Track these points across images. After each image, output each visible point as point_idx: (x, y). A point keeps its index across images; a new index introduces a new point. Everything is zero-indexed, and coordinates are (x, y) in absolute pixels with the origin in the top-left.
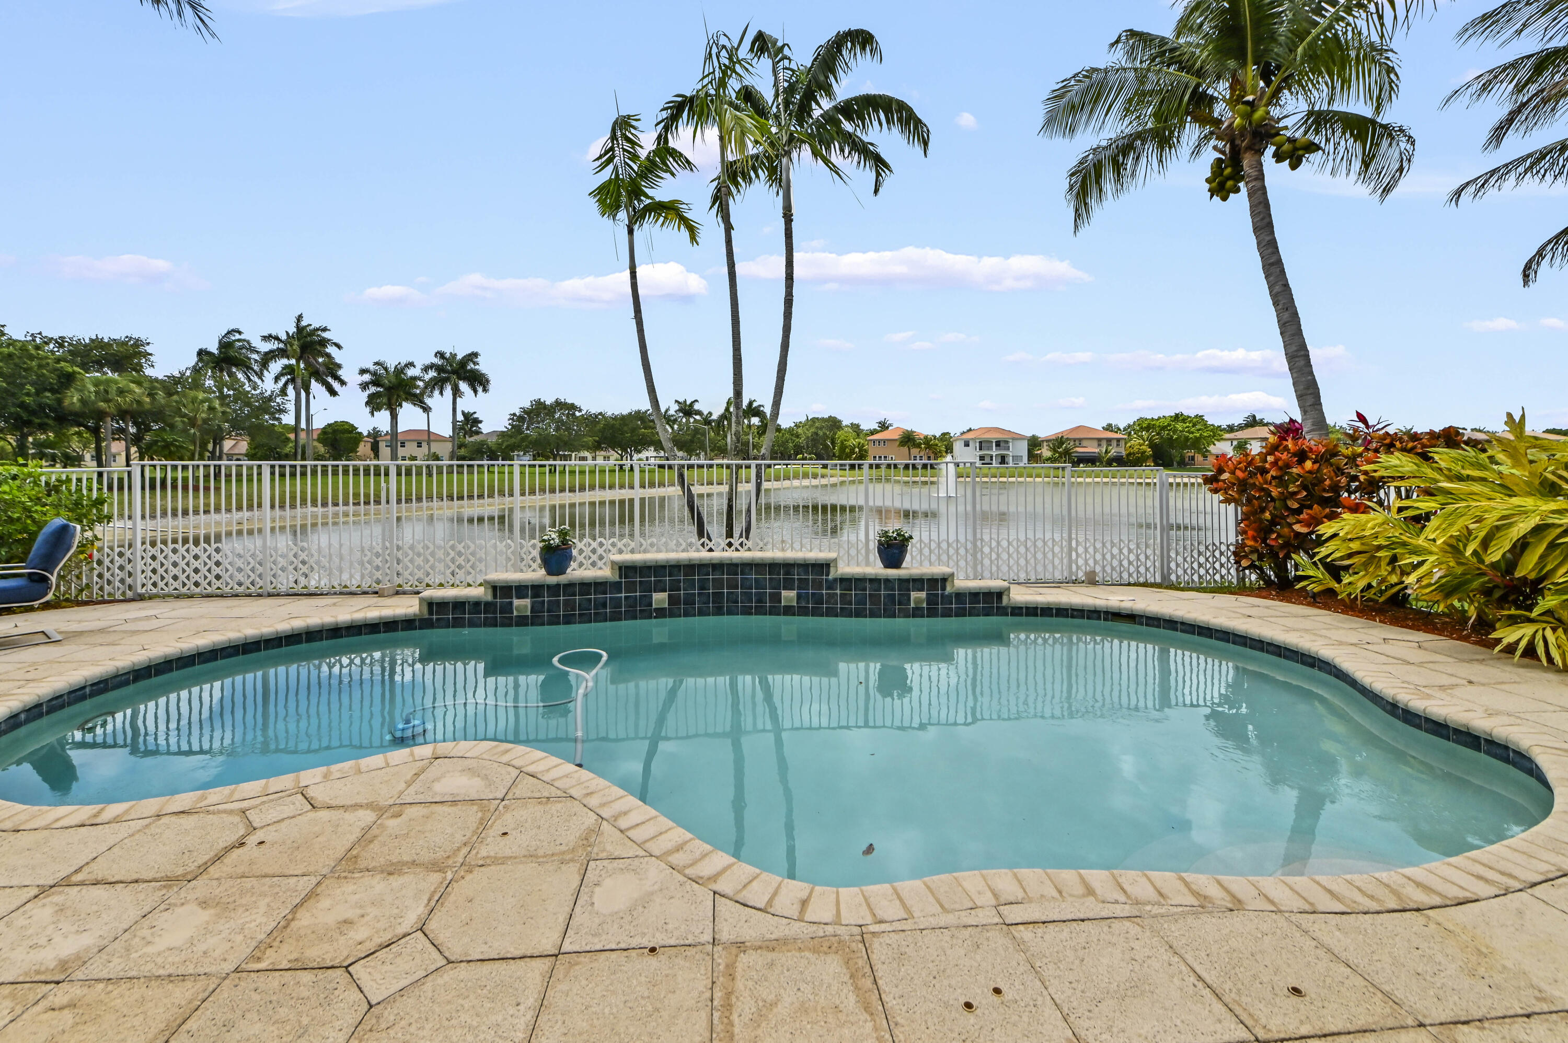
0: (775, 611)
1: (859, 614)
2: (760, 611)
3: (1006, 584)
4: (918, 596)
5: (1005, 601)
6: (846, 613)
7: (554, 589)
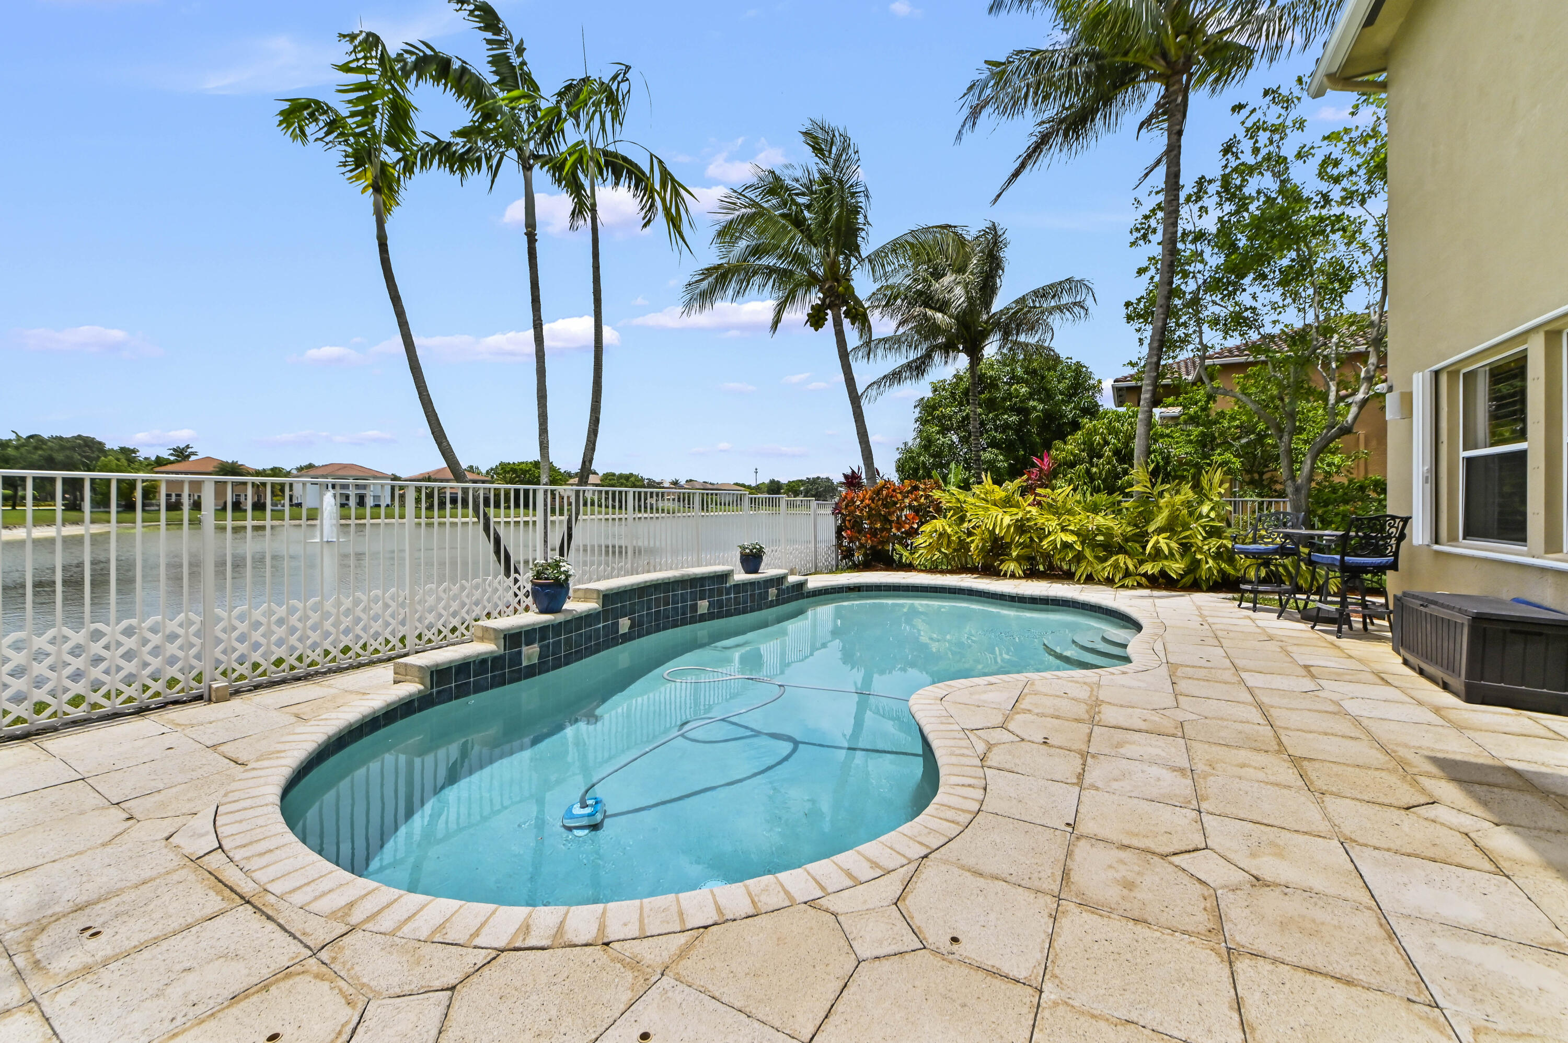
0: (693, 621)
1: (745, 611)
2: (684, 623)
3: (802, 578)
4: (773, 592)
5: (805, 590)
6: (738, 612)
7: (556, 628)
